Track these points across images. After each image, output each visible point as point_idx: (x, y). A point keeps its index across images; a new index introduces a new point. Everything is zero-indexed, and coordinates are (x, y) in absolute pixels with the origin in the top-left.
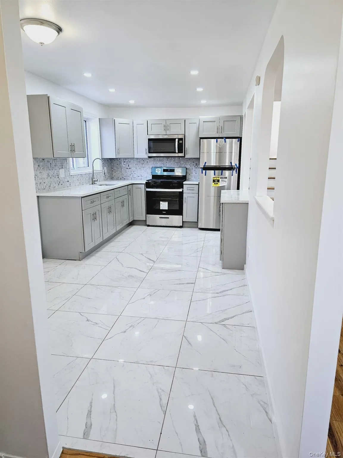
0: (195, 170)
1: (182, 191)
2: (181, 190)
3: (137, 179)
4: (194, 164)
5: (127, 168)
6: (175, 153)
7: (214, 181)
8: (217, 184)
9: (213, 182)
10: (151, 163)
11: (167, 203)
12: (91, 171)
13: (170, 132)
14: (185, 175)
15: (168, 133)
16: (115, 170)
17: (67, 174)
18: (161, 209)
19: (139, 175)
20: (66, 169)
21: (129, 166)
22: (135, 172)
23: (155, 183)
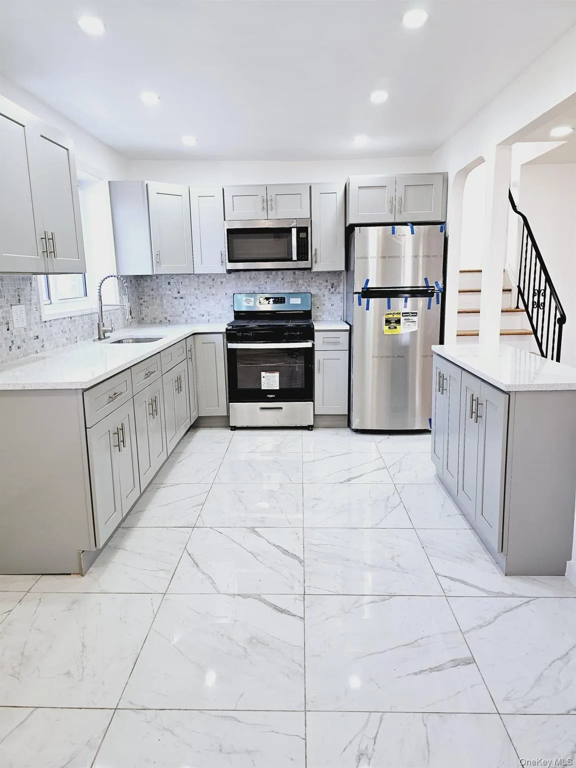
0: (330, 299)
1: (311, 346)
2: (308, 345)
3: (198, 321)
4: (326, 284)
5: (176, 298)
6: (291, 260)
7: (388, 322)
8: (396, 328)
9: (386, 325)
10: (230, 284)
11: (276, 375)
12: (95, 306)
13: (276, 213)
14: (310, 309)
15: (272, 215)
16: (147, 302)
17: (32, 319)
18: (262, 388)
19: (203, 313)
20: (31, 304)
21: (179, 293)
22: (194, 306)
23: (243, 329)
